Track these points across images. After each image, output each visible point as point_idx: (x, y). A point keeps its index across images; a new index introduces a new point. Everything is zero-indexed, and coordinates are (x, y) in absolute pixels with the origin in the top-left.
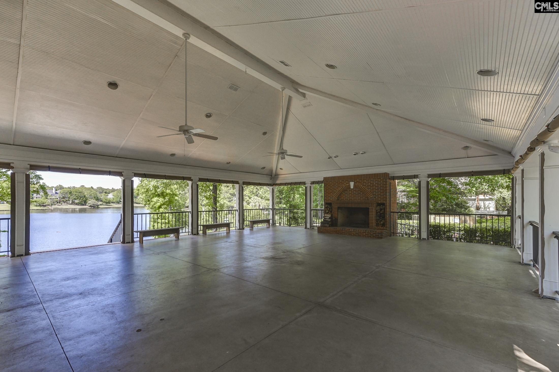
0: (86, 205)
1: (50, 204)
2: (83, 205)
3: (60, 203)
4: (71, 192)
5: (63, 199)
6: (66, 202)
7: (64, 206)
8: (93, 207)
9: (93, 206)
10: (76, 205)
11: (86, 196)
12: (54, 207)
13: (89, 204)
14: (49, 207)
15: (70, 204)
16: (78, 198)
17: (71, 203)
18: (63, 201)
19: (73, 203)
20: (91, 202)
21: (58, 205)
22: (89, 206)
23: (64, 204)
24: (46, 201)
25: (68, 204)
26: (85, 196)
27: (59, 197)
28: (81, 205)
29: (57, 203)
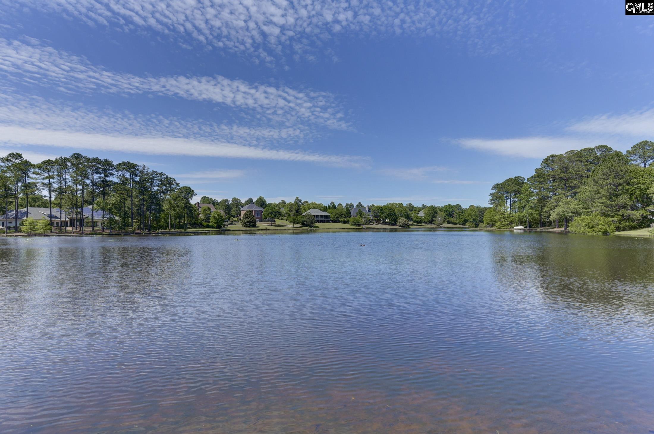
0: (396, 225)
1: (364, 223)
2: (394, 225)
3: (372, 223)
4: (382, 209)
5: (375, 218)
6: (378, 222)
7: (376, 226)
8: (403, 227)
9: (404, 225)
10: (387, 224)
11: (397, 214)
12: (367, 226)
13: (399, 223)
14: (363, 226)
15: (381, 224)
16: (389, 216)
17: (382, 222)
18: (375, 220)
19: (384, 223)
20: (402, 220)
21: (371, 224)
22: (400, 226)
23: (375, 223)
24: (360, 220)
25: (379, 223)
26: (395, 214)
27: (372, 216)
28: (391, 225)
29: (370, 222)
